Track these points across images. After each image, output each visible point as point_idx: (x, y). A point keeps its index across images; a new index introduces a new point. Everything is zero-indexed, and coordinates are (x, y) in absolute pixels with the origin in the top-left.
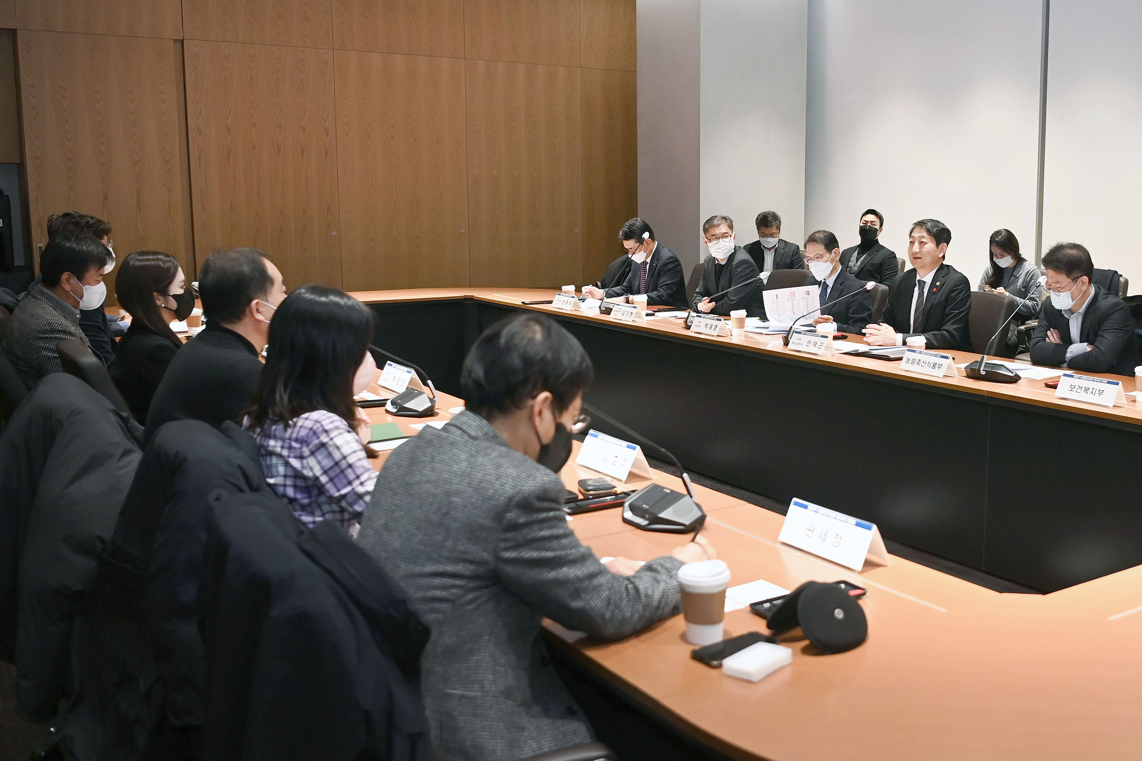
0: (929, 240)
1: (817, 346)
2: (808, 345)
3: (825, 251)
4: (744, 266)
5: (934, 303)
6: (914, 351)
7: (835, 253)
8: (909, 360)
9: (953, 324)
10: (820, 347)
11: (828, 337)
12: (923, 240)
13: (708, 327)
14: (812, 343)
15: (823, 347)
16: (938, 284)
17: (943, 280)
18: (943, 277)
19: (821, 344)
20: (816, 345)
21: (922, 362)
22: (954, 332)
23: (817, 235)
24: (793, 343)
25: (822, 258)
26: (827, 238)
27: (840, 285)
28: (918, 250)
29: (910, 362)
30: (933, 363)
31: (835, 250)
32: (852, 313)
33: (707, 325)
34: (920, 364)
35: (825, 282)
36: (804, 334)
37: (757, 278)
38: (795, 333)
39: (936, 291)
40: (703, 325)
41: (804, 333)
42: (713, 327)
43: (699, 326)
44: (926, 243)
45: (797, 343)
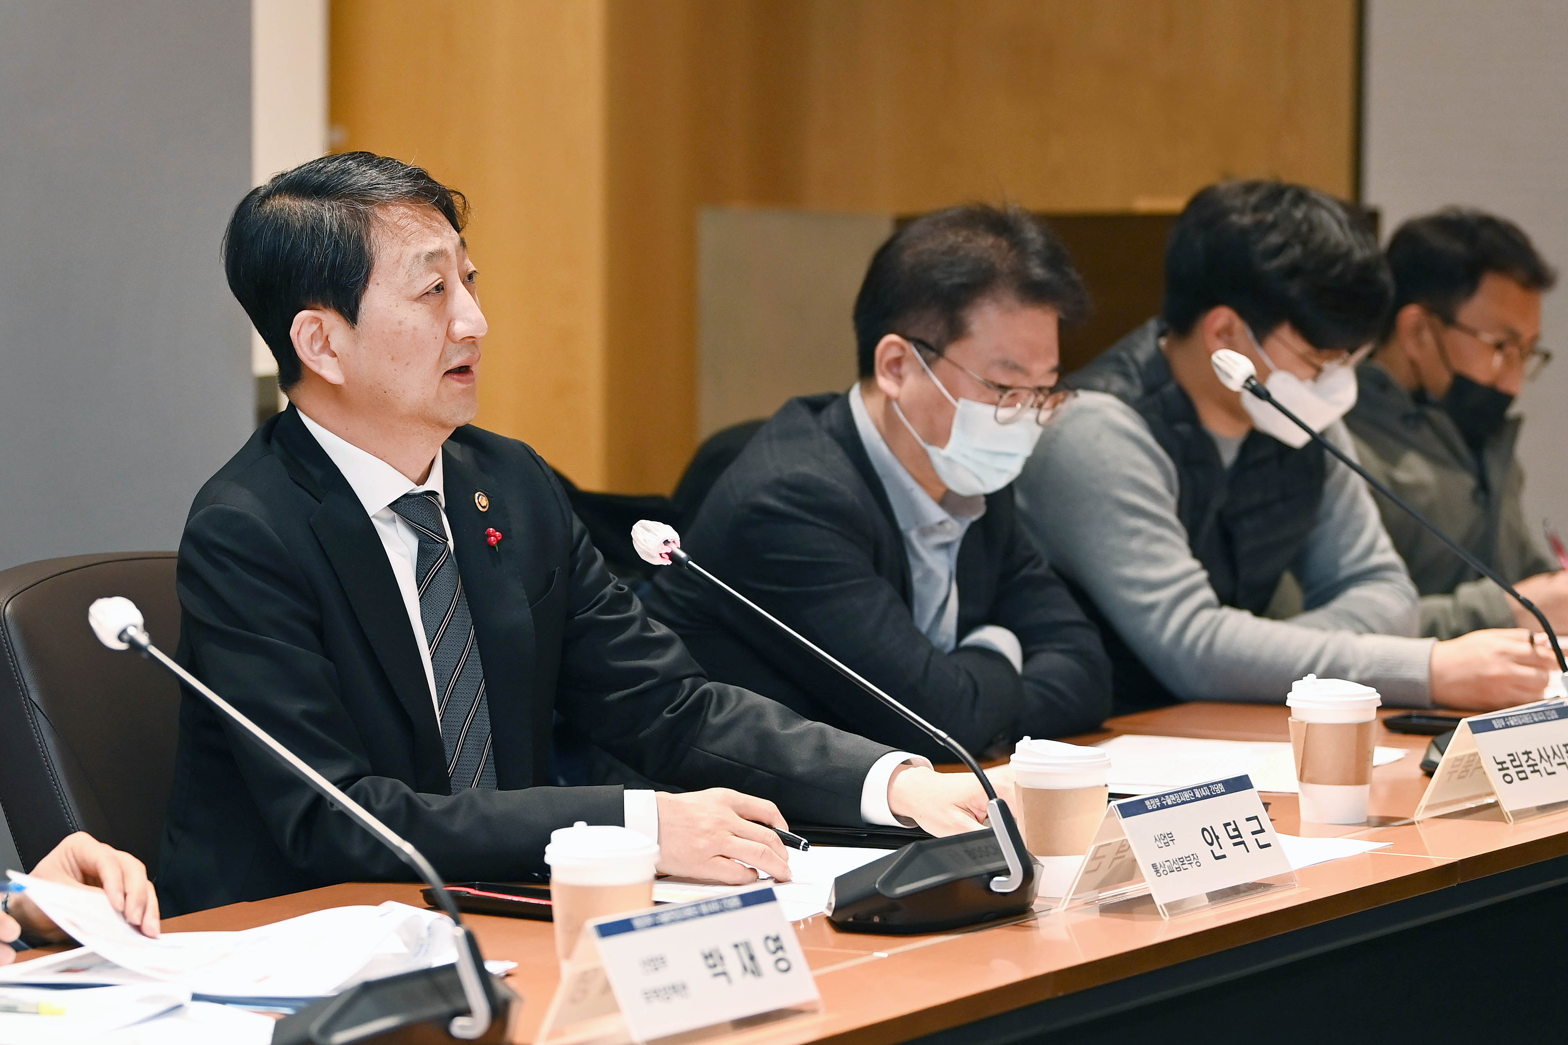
1: (1248, 838)
2: (1217, 851)
10: (1261, 839)
11: (1252, 781)
14: (1224, 839)
15: (1273, 837)
19: (1255, 825)
20: (1244, 840)
24: (1160, 869)
45: (1174, 862)
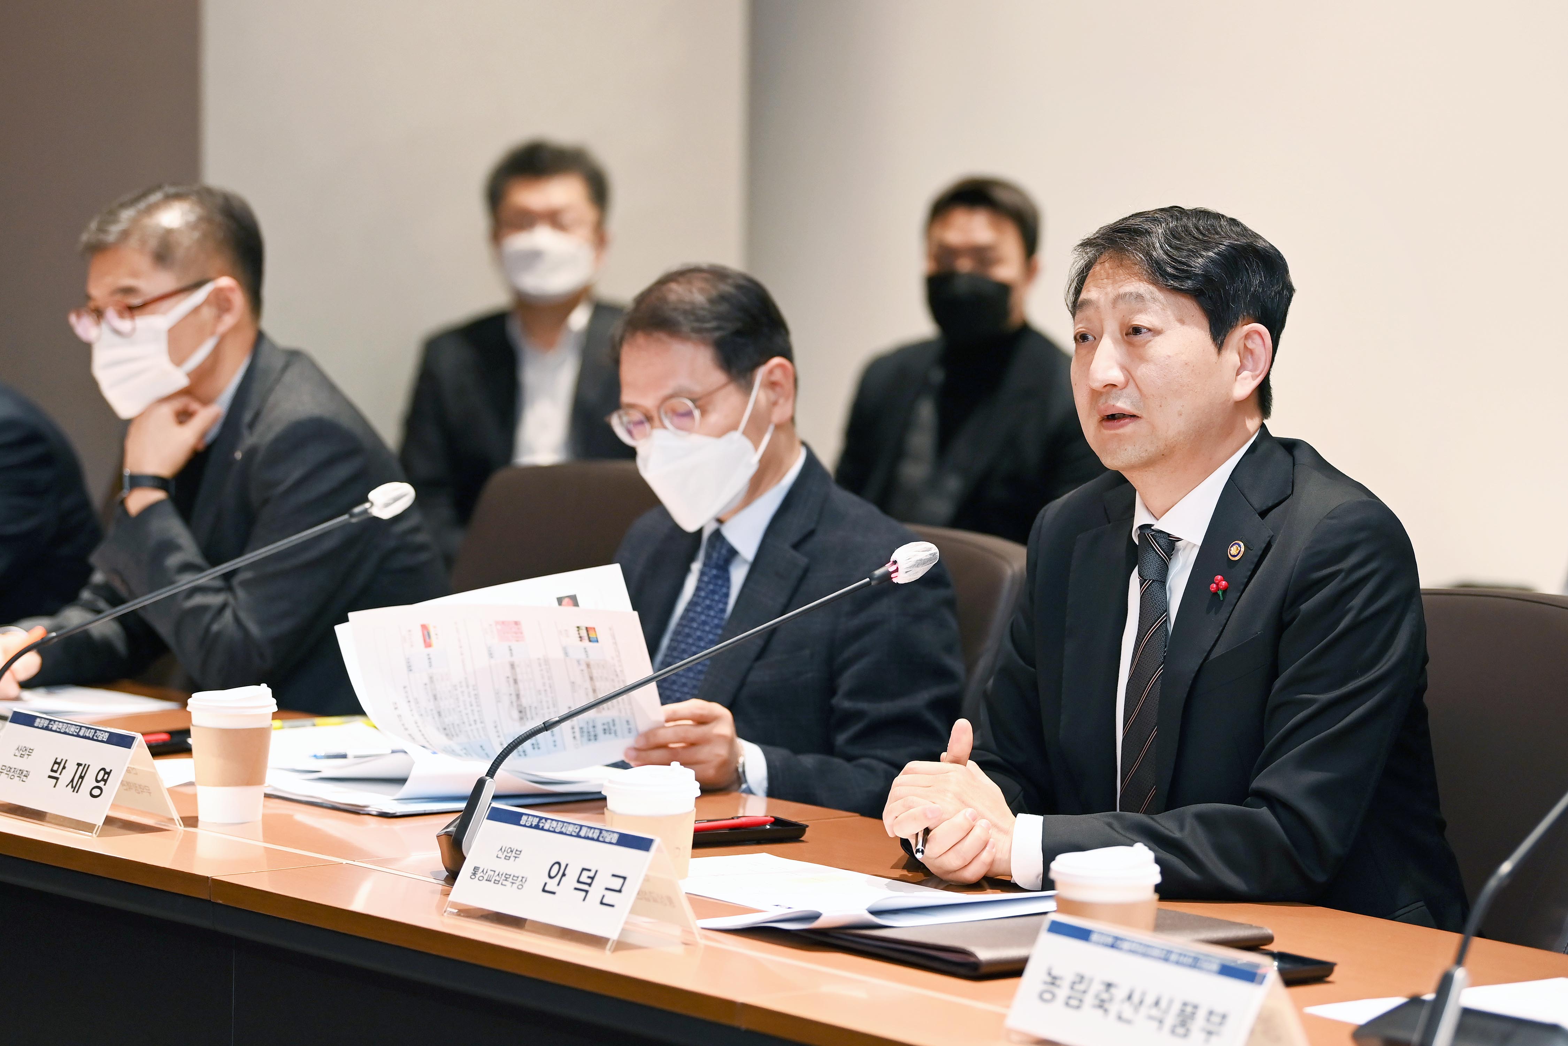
0: (1170, 314)
1: (596, 891)
2: (552, 885)
3: (718, 377)
4: (315, 454)
5: (1213, 656)
6: (1083, 934)
7: (772, 385)
8: (1054, 980)
9: (1306, 761)
10: (610, 897)
11: (654, 847)
12: (1141, 320)
13: (66, 776)
14: (570, 880)
15: (625, 901)
16: (1236, 550)
17: (1264, 529)
18: (1263, 514)
19: (617, 883)
20: (591, 890)
21: (1120, 993)
22: (1310, 810)
23: (677, 292)
24: (479, 874)
25: (704, 412)
26: (723, 308)
27: (796, 546)
28: (1116, 375)
29: (1063, 992)
30: (1176, 1007)
31: (771, 372)
32: (852, 694)
33: (58, 765)
34: (1113, 1008)
35: (717, 535)
36: (537, 827)
37: (352, 516)
38: (496, 815)
39: (1225, 591)
40: (40, 766)
41: (535, 821)
42: (89, 782)
43: (23, 774)
44: (1155, 332)
45: (498, 875)
